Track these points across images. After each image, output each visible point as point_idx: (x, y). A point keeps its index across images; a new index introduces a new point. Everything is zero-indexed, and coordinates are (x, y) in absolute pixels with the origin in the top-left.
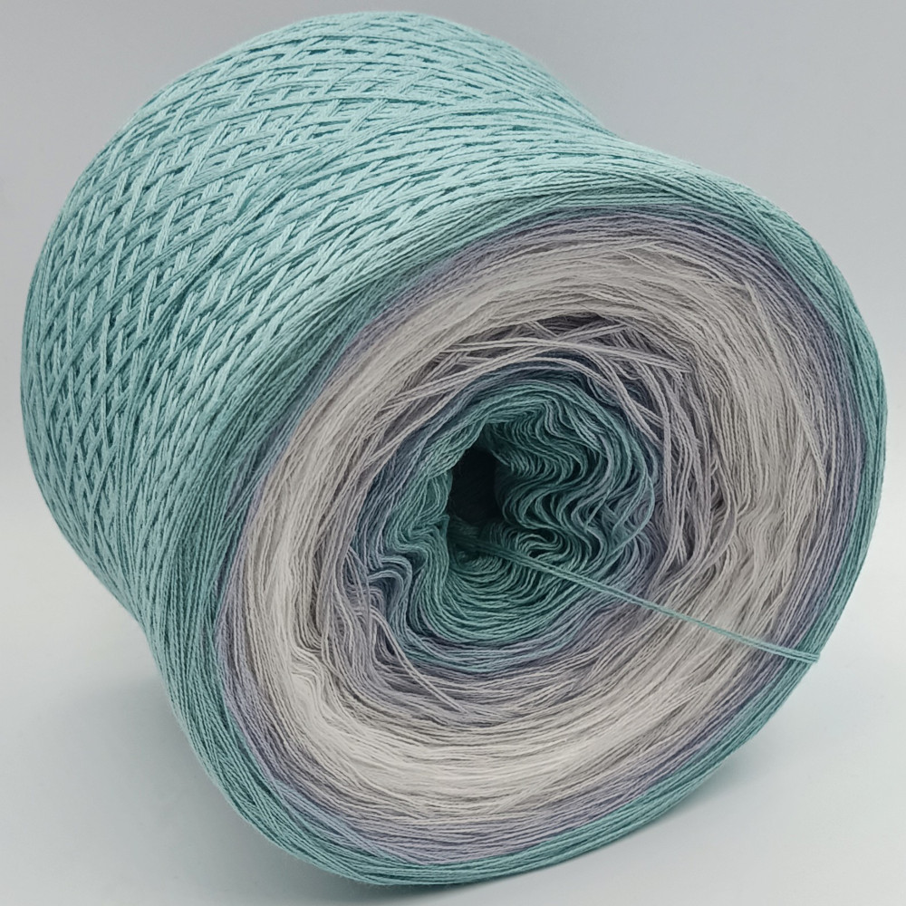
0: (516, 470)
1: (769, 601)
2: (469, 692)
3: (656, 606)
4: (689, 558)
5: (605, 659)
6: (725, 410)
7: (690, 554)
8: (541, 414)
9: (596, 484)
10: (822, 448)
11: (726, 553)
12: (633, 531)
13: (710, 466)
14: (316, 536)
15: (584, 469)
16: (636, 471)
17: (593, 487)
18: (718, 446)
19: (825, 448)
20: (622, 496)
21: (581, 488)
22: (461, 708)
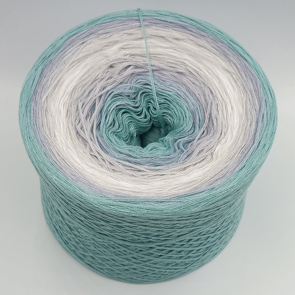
0: (136, 129)
1: (130, 34)
2: (204, 103)
3: (149, 65)
4: (131, 65)
5: (174, 70)
6: (84, 83)
7: (130, 66)
8: (114, 132)
9: (125, 105)
10: (78, 49)
11: (124, 56)
12: (133, 86)
13: (102, 76)
14: (178, 173)
15: (123, 111)
16: (115, 96)
17: (126, 105)
18: (96, 78)
19: (77, 48)
20: (125, 95)
21: (129, 108)
22: (210, 102)
